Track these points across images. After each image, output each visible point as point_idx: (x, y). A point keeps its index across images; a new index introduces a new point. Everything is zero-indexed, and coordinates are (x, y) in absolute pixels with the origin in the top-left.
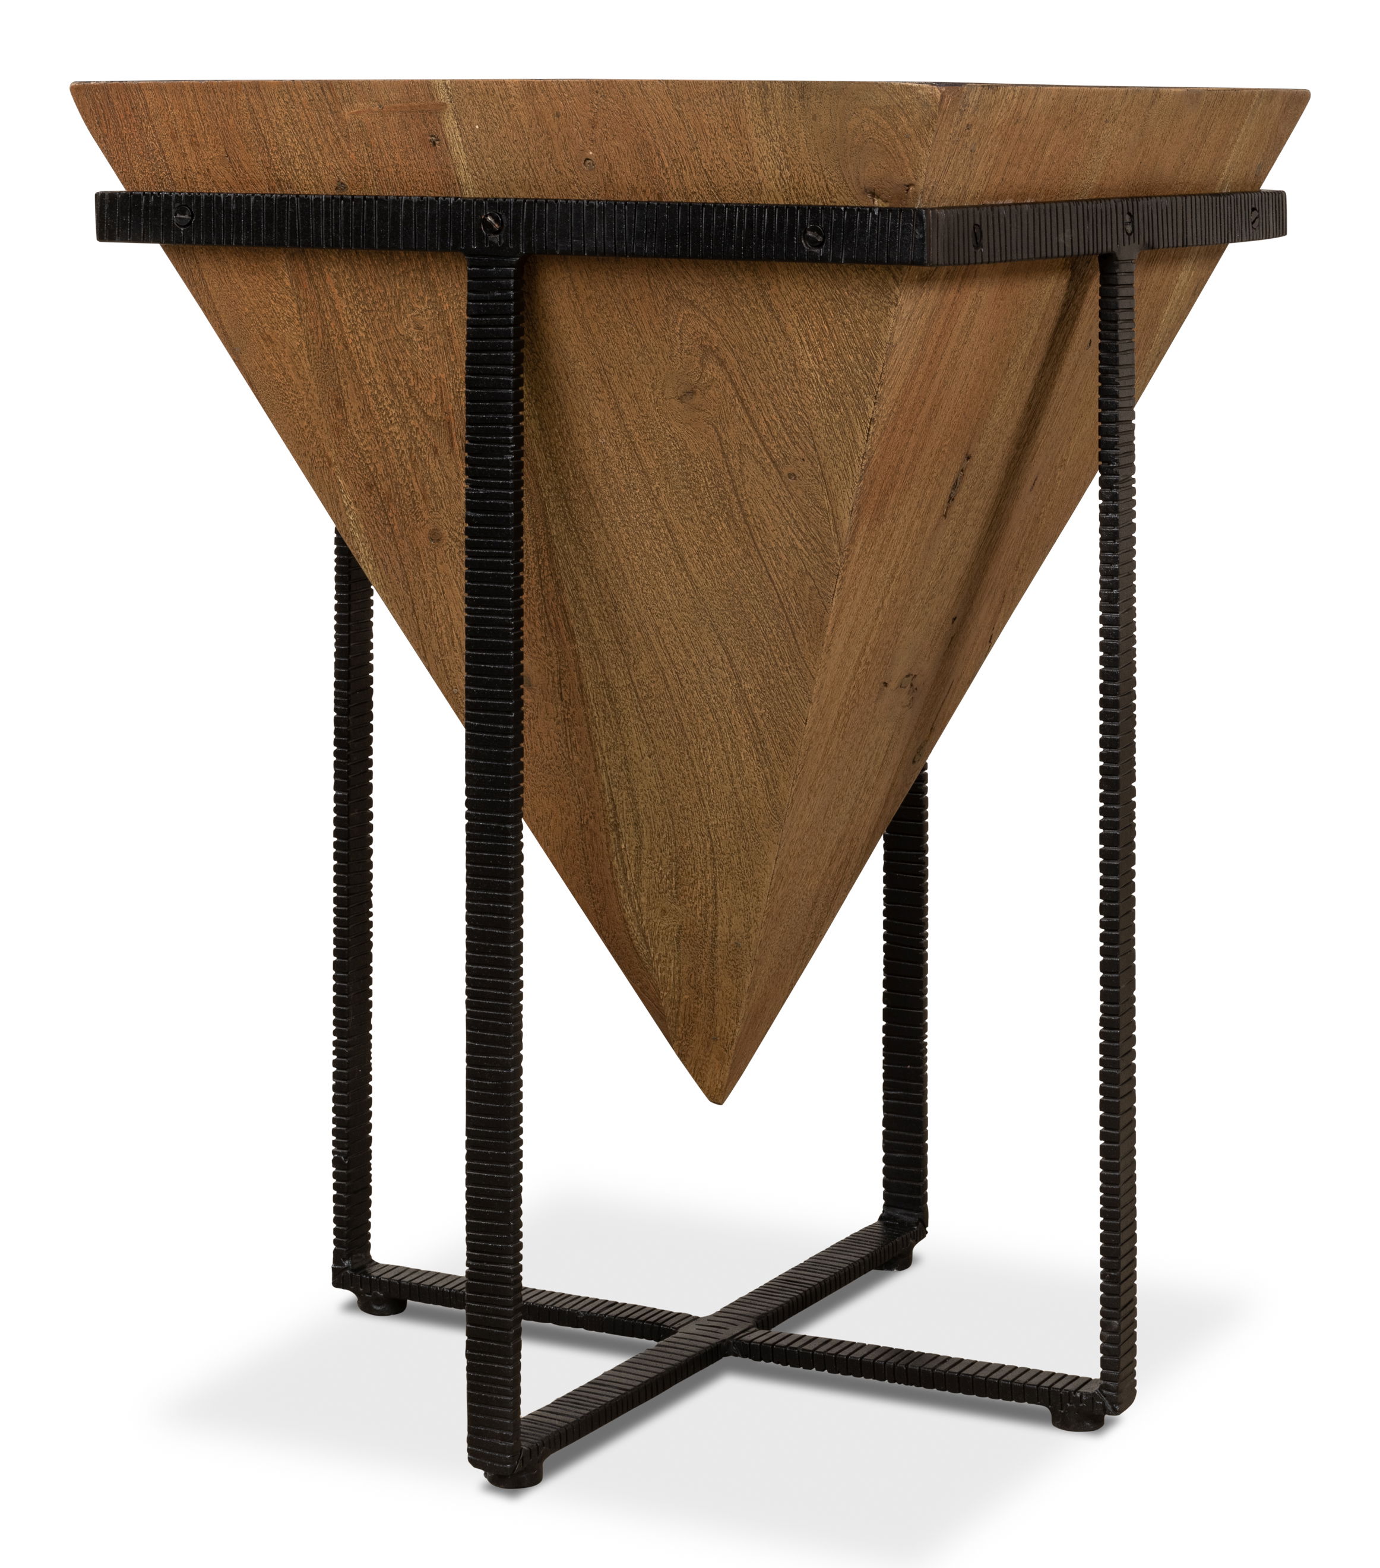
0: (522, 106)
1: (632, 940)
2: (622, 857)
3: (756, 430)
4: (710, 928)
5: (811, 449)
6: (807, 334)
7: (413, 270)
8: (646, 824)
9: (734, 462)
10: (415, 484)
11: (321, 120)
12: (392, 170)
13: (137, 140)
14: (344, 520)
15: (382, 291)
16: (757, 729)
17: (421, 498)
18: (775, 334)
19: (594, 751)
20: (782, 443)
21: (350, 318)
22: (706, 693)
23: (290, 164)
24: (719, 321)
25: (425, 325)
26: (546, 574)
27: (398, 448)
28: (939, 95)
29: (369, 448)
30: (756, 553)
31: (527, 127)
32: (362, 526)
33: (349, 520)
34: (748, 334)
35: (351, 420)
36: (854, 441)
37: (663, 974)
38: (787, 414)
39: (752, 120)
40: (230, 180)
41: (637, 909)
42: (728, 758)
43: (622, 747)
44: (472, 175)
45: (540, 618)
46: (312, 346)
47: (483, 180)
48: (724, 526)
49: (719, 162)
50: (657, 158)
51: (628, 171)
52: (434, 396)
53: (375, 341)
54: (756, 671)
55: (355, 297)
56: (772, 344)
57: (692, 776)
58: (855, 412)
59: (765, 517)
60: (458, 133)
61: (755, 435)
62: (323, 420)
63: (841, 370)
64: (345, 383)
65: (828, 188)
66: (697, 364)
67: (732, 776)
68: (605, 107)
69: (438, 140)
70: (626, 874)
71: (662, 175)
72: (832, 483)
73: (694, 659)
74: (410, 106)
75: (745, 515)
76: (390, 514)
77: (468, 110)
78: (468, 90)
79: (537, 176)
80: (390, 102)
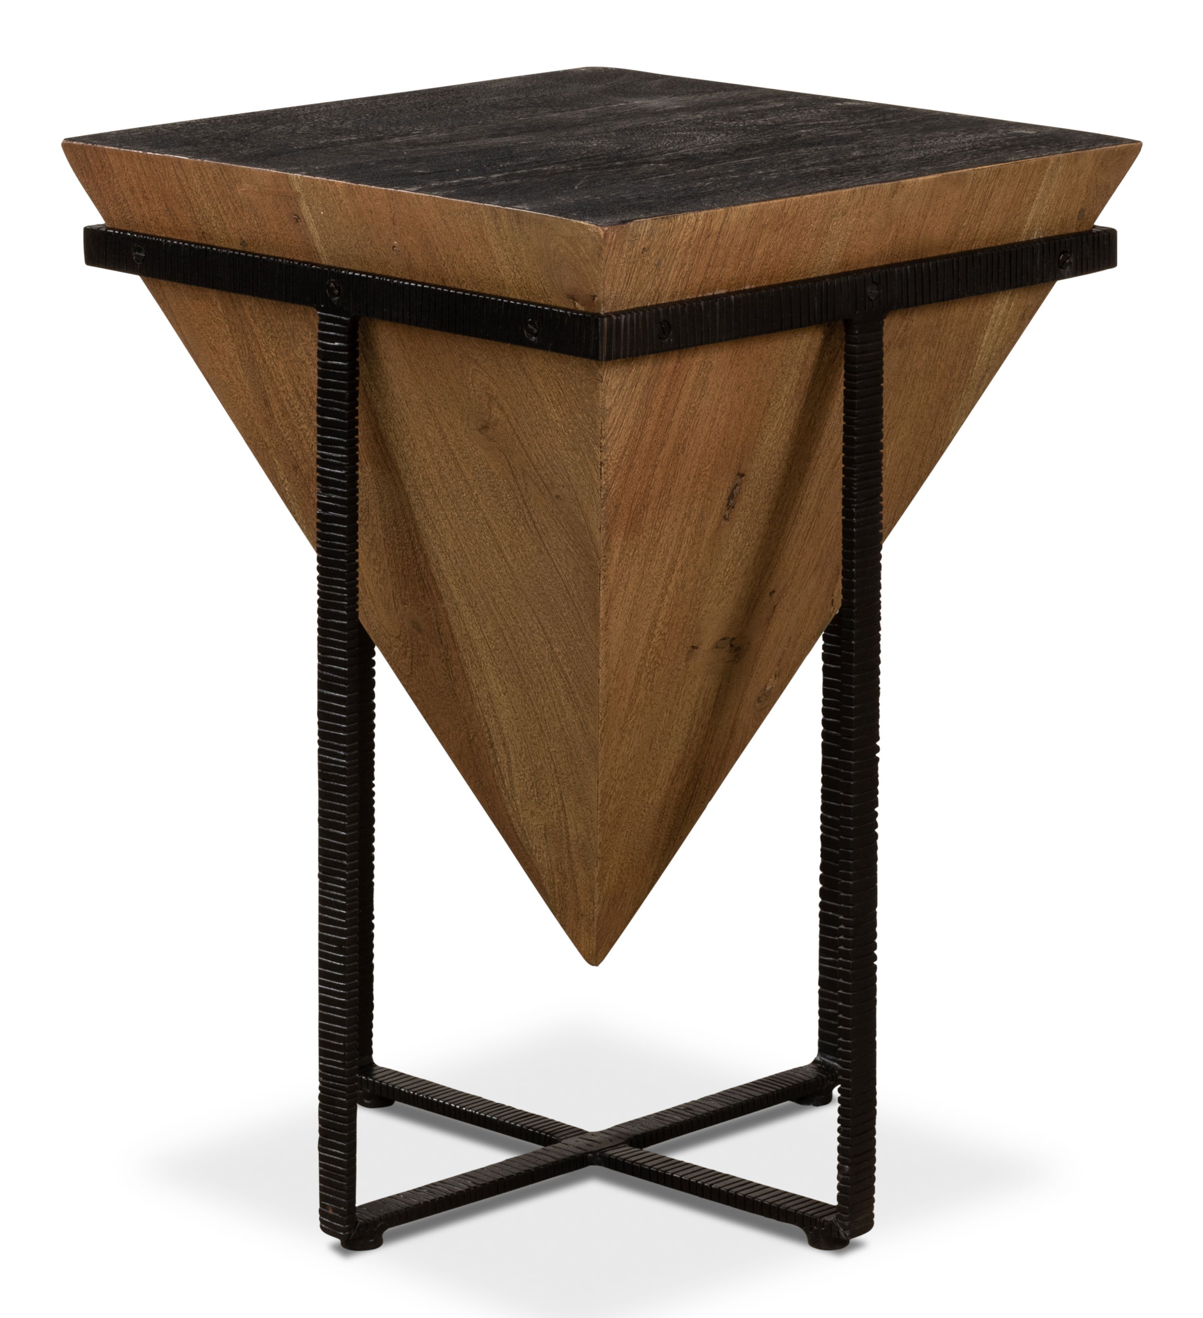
0: (347, 202)
1: (516, 833)
2: (499, 768)
3: (531, 460)
4: (564, 830)
5: (567, 480)
6: (550, 395)
8: (510, 746)
9: (521, 482)
11: (224, 193)
12: (274, 236)
13: (108, 190)
14: (282, 489)
15: (281, 324)
16: (569, 683)
18: (531, 392)
19: (468, 685)
20: (548, 472)
21: (264, 341)
22: (532, 651)
24: (495, 377)
28: (602, 233)
29: (290, 439)
31: (353, 218)
32: (294, 496)
33: (286, 491)
34: (514, 390)
35: (276, 416)
37: (541, 861)
38: (548, 452)
39: (491, 233)
40: (173, 229)
41: (515, 809)
42: (554, 702)
43: (486, 685)
45: (418, 581)
47: (331, 252)
48: (523, 527)
49: (476, 261)
50: (437, 253)
51: (421, 259)
53: (283, 360)
54: (560, 639)
55: (264, 326)
56: (530, 399)
57: (533, 713)
59: (547, 525)
60: (310, 215)
61: (530, 464)
62: (258, 414)
63: (575, 424)
65: (545, 291)
66: (486, 406)
67: (558, 716)
68: (399, 211)
69: (299, 219)
70: (504, 782)
71: (442, 266)
72: (584, 506)
73: (520, 625)
74: (278, 191)
75: (534, 522)
76: (311, 490)
77: (314, 199)
78: (312, 185)
79: (365, 254)
80: (264, 186)
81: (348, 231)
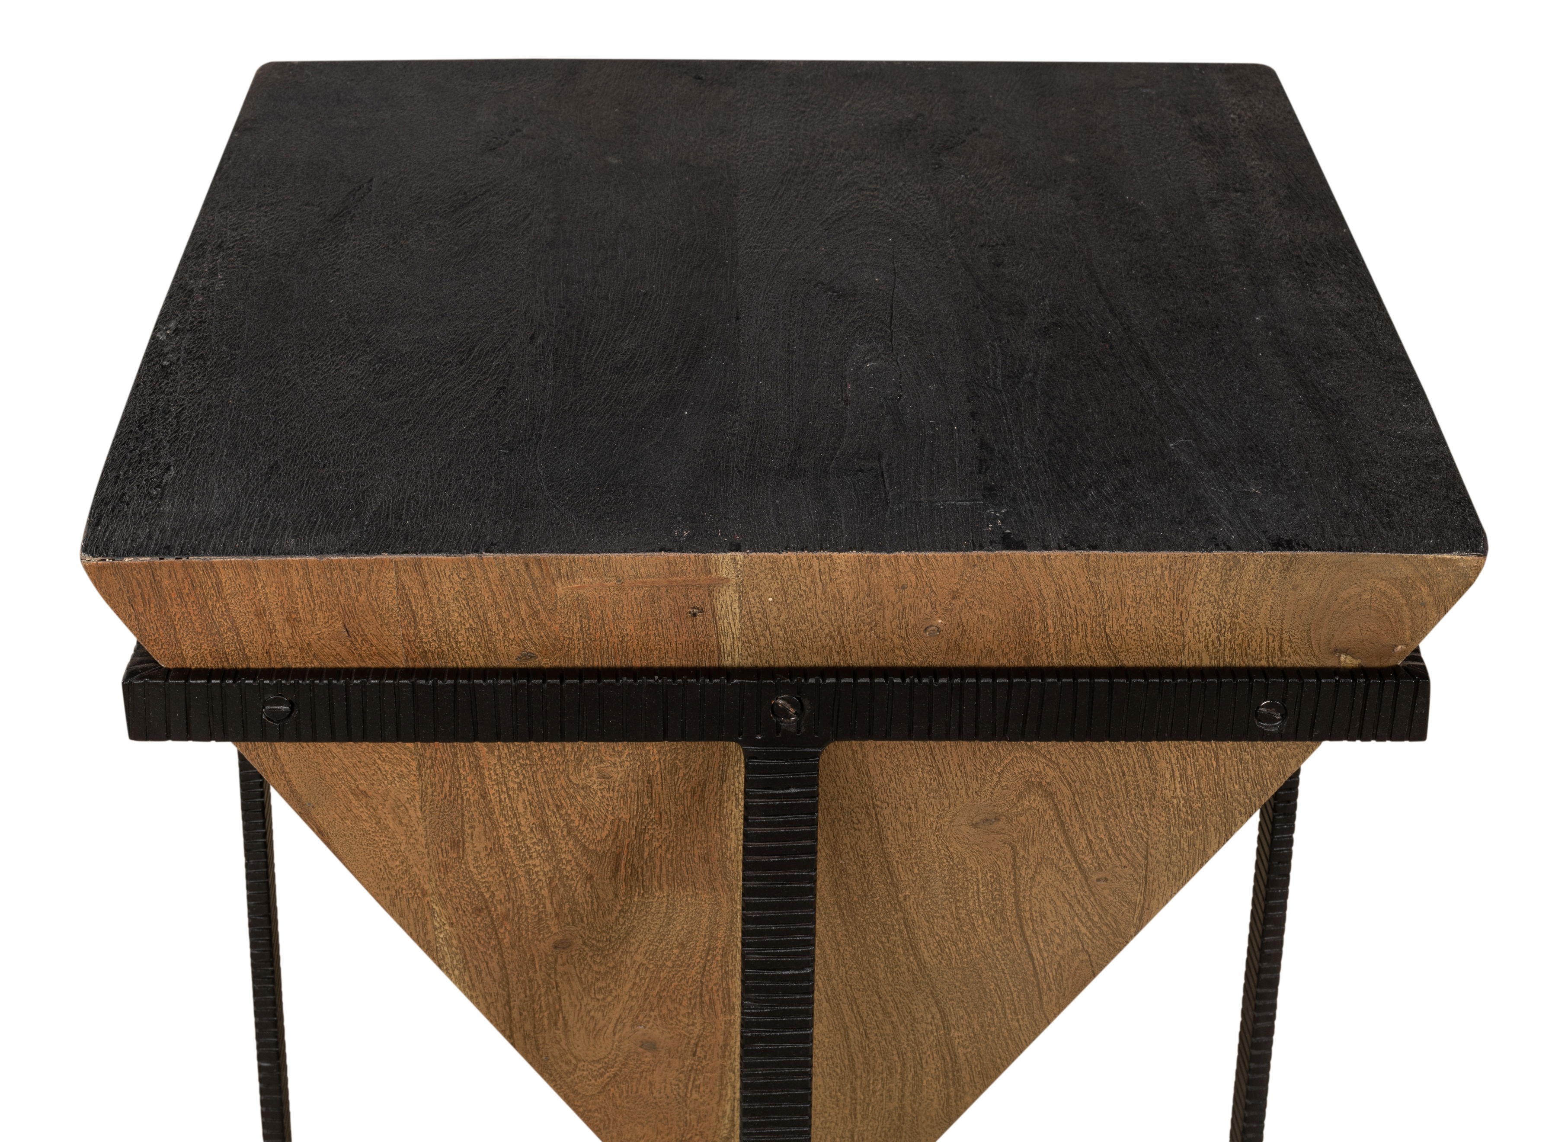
0: (850, 580)
3: (1070, 847)
9: (1025, 873)
10: (548, 906)
12: (616, 640)
13: (194, 618)
14: (431, 937)
16: (955, 1063)
17: (553, 916)
18: (1138, 769)
20: (1102, 855)
22: (899, 1042)
23: (448, 636)
27: (534, 878)
31: (850, 598)
32: (455, 942)
34: (1099, 771)
35: (470, 858)
42: (905, 1085)
44: (744, 642)
46: (430, 798)
48: (987, 920)
50: (1040, 626)
52: (605, 833)
53: (532, 789)
54: (975, 1023)
56: (1130, 779)
58: (1216, 829)
60: (736, 605)
62: (426, 859)
65: (1281, 648)
66: (1013, 796)
67: (904, 1097)
68: (980, 579)
69: (702, 611)
71: (1040, 639)
74: (670, 583)
75: (1020, 911)
76: (502, 931)
77: (762, 584)
78: (769, 565)
79: (846, 642)
80: (636, 577)
81: (823, 617)
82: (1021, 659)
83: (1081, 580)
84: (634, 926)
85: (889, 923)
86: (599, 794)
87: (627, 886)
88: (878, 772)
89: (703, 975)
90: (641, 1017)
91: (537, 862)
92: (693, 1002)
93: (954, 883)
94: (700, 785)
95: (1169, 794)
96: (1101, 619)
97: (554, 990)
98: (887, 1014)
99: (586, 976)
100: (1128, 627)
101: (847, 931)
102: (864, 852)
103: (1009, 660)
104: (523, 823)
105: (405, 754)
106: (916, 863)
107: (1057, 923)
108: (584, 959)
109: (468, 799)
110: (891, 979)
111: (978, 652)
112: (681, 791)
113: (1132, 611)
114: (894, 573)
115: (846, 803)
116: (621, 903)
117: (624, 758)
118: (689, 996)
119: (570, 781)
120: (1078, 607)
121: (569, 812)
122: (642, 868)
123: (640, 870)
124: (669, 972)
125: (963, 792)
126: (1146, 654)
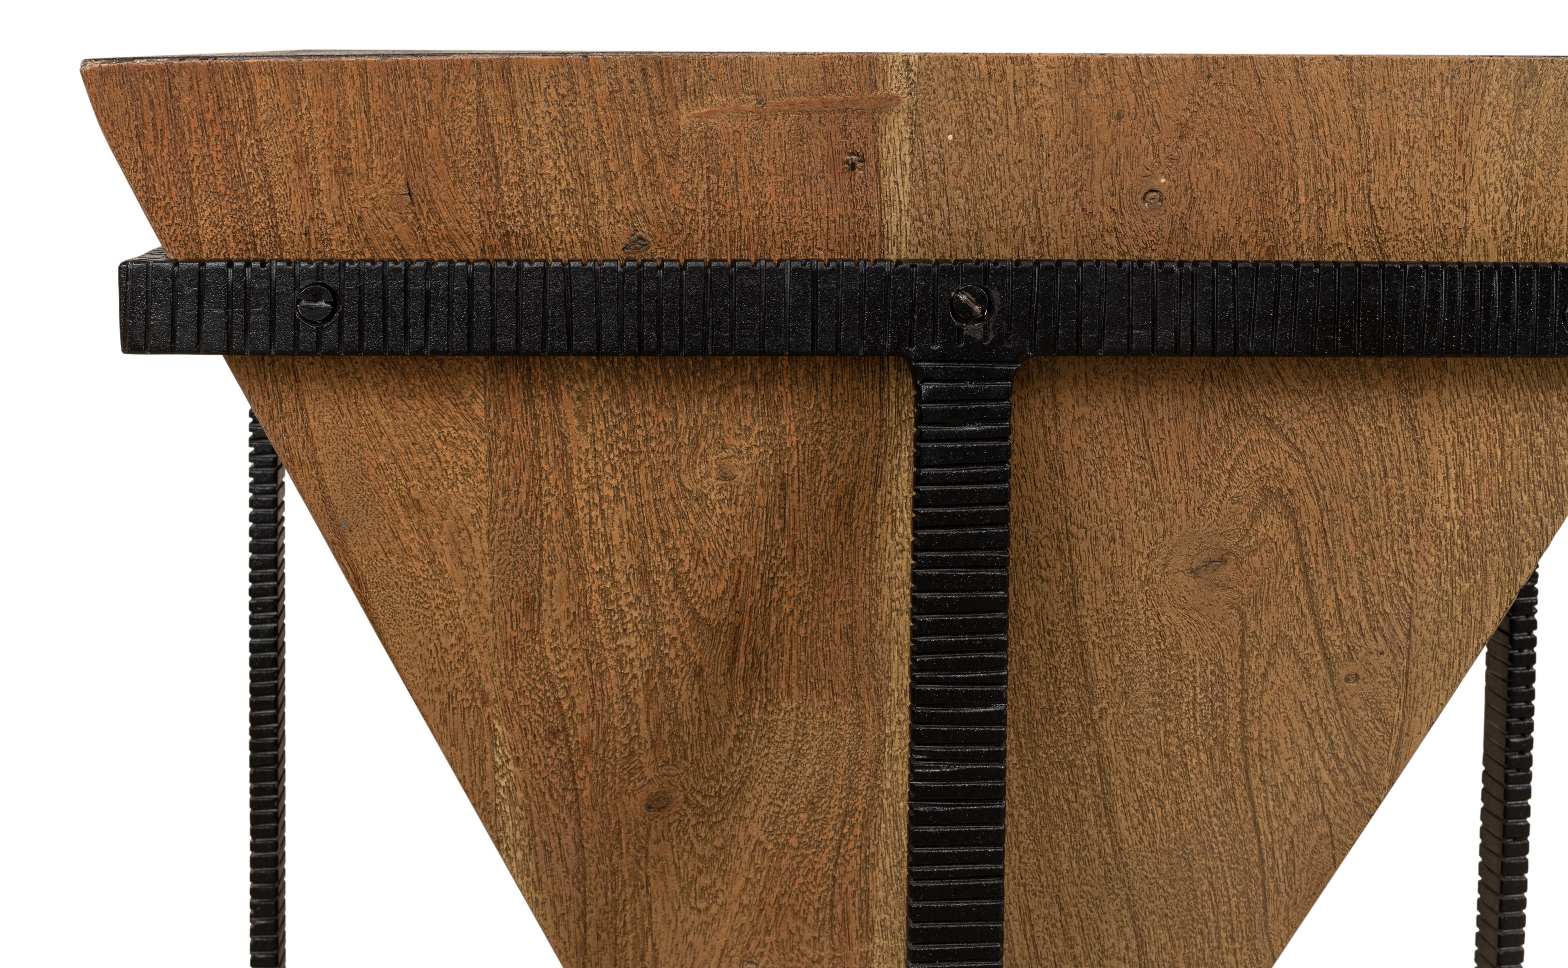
0: (1052, 101)
3: (1314, 614)
5: (1402, 636)
6: (1462, 465)
7: (743, 383)
9: (1256, 663)
10: (643, 725)
11: (626, 127)
12: (752, 215)
13: (218, 167)
14: (489, 786)
15: (669, 419)
17: (648, 746)
18: (1404, 465)
20: (1353, 630)
21: (591, 466)
23: (538, 205)
24: (1310, 448)
25: (740, 474)
26: (849, 847)
27: (627, 670)
29: (571, 673)
30: (1245, 794)
31: (1051, 137)
32: (520, 795)
33: (497, 786)
34: (1355, 468)
35: (547, 631)
36: (1481, 621)
38: (1379, 587)
39: (1489, 124)
40: (404, 236)
44: (914, 219)
45: (817, 911)
46: (501, 514)
47: (932, 227)
48: (1203, 757)
49: (1404, 194)
50: (1288, 186)
51: (1225, 211)
52: (722, 585)
53: (632, 501)
55: (609, 431)
58: (1498, 579)
59: (1282, 741)
60: (906, 148)
61: (1309, 620)
62: (491, 634)
63: (1497, 517)
64: (552, 572)
66: (1245, 516)
68: (1216, 102)
69: (863, 161)
71: (1287, 217)
72: (1419, 685)
73: (1078, 951)
74: (825, 103)
75: (1246, 739)
76: (581, 774)
77: (940, 108)
78: (951, 73)
79: (1043, 220)
80: (782, 93)
81: (1015, 171)
82: (1263, 251)
83: (1342, 103)
84: (751, 767)
85: (1078, 762)
86: (718, 511)
87: (745, 689)
88: (1076, 469)
89: (836, 865)
90: (753, 944)
91: (632, 640)
92: (821, 916)
93: (1165, 685)
94: (847, 493)
95: (1441, 511)
96: (1364, 178)
97: (643, 892)
98: (1069, 941)
99: (686, 865)
100: (1398, 194)
101: (1025, 779)
102: (1053, 624)
103: (1248, 254)
104: (618, 566)
105: (473, 431)
106: (1117, 646)
107: (1292, 761)
108: (686, 832)
109: (550, 518)
110: (1076, 873)
111: (1210, 238)
112: (823, 505)
113: (1404, 162)
114: (1108, 89)
115: (1033, 528)
116: (738, 722)
117: (752, 440)
118: (817, 905)
119: (682, 484)
120: (1337, 156)
121: (678, 545)
122: (767, 656)
123: (763, 658)
124: (793, 858)
125: (1181, 508)
126: (1420, 245)
